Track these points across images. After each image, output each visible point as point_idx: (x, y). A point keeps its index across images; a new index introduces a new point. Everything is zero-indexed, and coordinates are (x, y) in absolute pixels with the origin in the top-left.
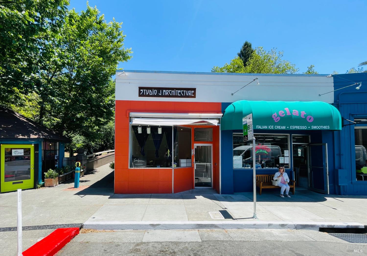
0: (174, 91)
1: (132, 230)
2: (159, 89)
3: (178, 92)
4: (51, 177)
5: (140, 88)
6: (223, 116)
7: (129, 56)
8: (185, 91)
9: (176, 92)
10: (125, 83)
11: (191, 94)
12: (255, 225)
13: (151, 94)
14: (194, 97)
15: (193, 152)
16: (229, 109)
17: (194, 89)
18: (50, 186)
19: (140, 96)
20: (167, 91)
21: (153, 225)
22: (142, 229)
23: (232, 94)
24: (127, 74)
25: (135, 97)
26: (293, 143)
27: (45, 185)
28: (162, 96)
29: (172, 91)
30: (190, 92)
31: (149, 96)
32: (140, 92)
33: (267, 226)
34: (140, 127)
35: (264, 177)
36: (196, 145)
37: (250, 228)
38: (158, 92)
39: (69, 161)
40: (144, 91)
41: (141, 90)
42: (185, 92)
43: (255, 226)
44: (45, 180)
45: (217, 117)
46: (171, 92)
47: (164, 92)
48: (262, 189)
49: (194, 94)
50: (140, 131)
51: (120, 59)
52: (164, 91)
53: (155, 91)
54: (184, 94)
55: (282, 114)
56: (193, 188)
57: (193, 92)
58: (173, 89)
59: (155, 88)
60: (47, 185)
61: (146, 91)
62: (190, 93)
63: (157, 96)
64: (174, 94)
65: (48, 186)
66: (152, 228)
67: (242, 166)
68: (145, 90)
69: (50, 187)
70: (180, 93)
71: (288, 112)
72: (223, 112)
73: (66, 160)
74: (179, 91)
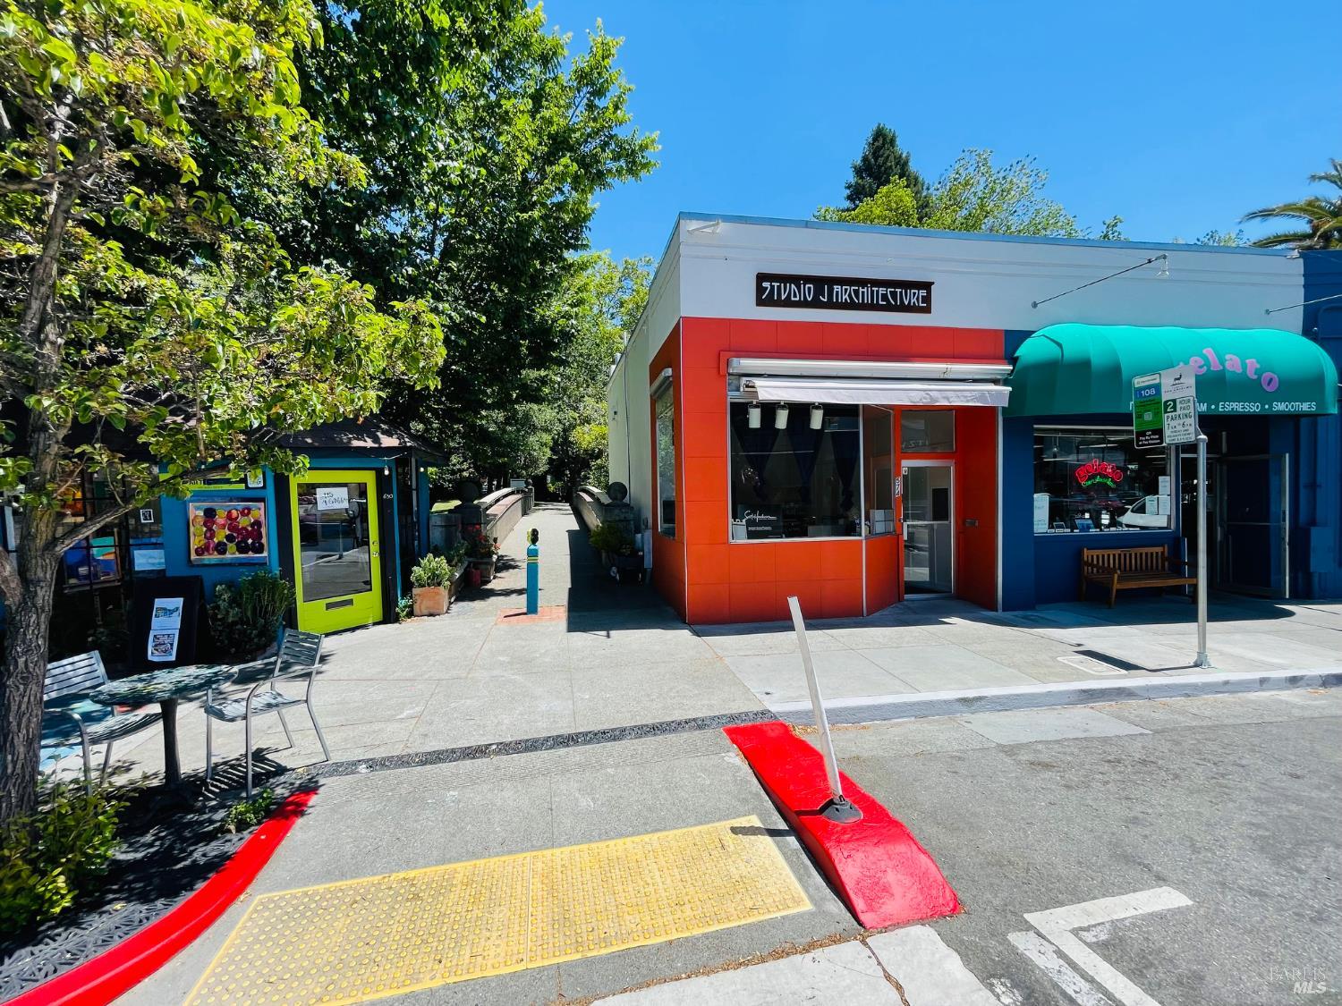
0: (865, 290)
1: (913, 719)
2: (821, 282)
3: (878, 292)
4: (435, 580)
5: (761, 278)
6: (1012, 371)
7: (653, 162)
8: (899, 290)
9: (872, 292)
10: (712, 258)
11: (918, 299)
12: (1226, 683)
13: (795, 296)
14: (927, 310)
15: (898, 488)
16: (1026, 351)
17: (927, 286)
18: (432, 611)
19: (760, 302)
20: (846, 290)
21: (965, 701)
22: (938, 715)
23: (1035, 305)
24: (722, 227)
25: (743, 307)
26: (1182, 456)
27: (416, 609)
28: (831, 305)
29: (861, 290)
30: (914, 294)
31: (788, 303)
32: (760, 290)
33: (1258, 685)
34: (756, 406)
35: (1109, 556)
36: (907, 464)
37: (1217, 692)
38: (819, 292)
39: (450, 526)
40: (772, 287)
41: (766, 284)
42: (901, 293)
43: (1228, 687)
44: (416, 591)
45: (993, 377)
46: (856, 292)
47: (837, 292)
48: (1117, 590)
49: (927, 299)
50: (755, 419)
51: (619, 172)
52: (837, 288)
53: (809, 288)
54: (896, 302)
55: (1200, 367)
56: (900, 599)
57: (923, 293)
58: (862, 282)
59: (808, 279)
60: (423, 607)
61: (779, 287)
62: (914, 297)
63: (815, 304)
64: (868, 300)
65: (425, 612)
66: (964, 708)
67: (1047, 526)
68: (776, 284)
69: (431, 615)
70: (885, 297)
71: (1215, 362)
72: (1013, 361)
73: (439, 523)
74: (882, 290)
